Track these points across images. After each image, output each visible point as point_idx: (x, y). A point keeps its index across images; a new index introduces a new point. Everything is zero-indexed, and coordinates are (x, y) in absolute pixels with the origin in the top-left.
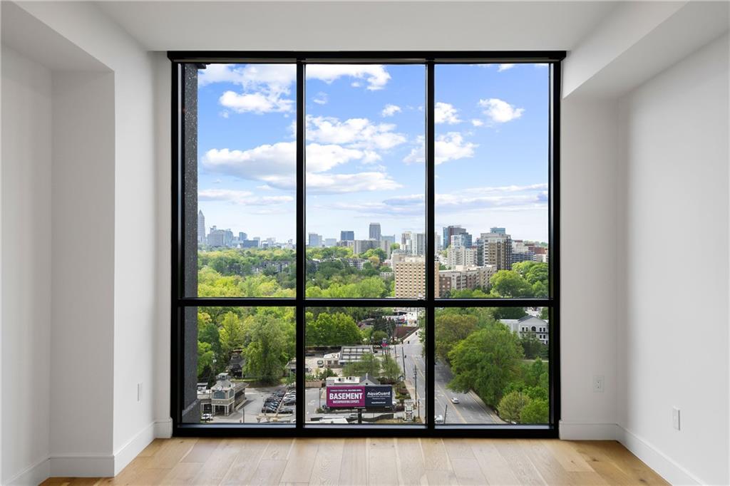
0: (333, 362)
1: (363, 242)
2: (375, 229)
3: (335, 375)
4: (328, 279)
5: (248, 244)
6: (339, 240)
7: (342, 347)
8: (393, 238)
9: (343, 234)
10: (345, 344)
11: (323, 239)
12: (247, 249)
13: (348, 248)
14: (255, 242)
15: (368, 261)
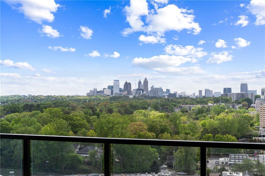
0: (225, 163)
1: (238, 94)
2: (244, 86)
3: (227, 171)
4: (218, 115)
5: (170, 95)
6: (222, 93)
7: (230, 155)
8: (256, 91)
9: (225, 89)
10: (232, 153)
11: (213, 93)
12: (171, 98)
13: (228, 98)
14: (175, 94)
15: (241, 105)
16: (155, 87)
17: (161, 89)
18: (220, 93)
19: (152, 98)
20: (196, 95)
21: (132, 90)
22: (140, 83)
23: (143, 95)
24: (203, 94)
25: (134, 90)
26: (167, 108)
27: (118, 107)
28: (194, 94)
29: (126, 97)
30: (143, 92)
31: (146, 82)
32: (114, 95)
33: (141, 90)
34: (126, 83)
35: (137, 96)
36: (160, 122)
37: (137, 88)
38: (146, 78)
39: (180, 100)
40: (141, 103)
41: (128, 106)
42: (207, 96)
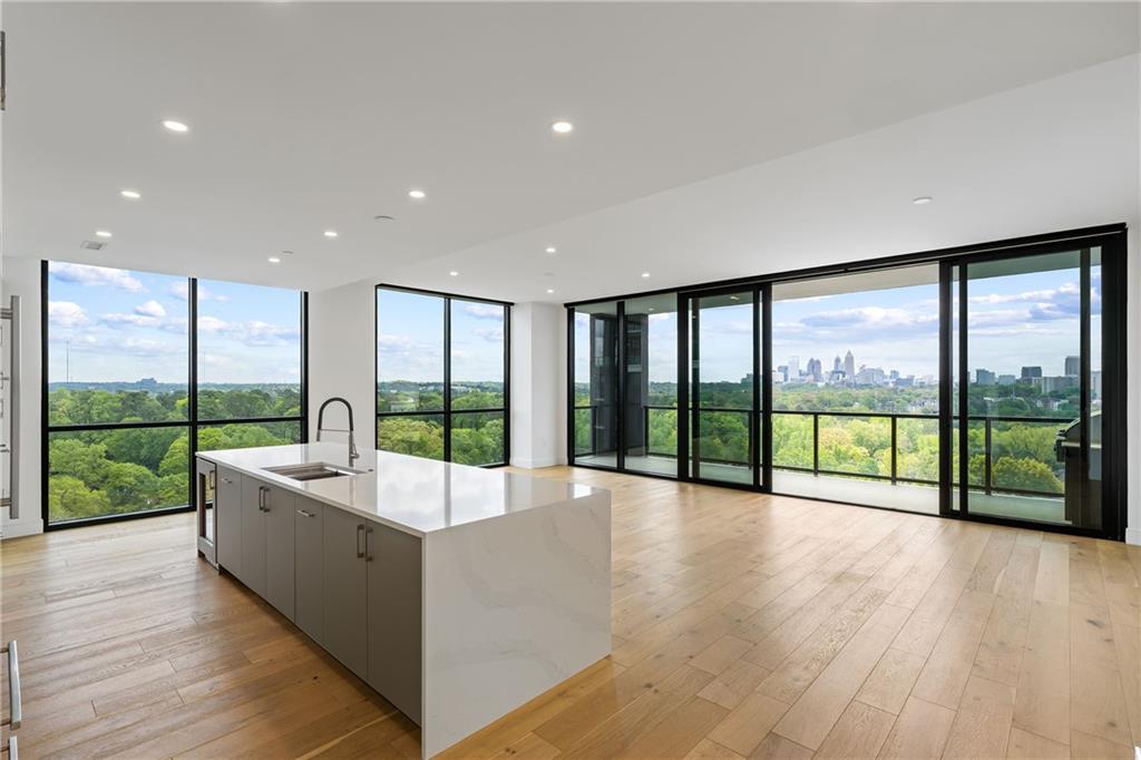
2: (1074, 363)
5: (899, 382)
6: (1019, 376)
9: (1025, 370)
11: (997, 376)
12: (900, 387)
13: (1033, 386)
14: (909, 380)
16: (867, 367)
17: (881, 372)
18: (1013, 377)
19: (862, 386)
21: (823, 372)
22: (838, 360)
23: (843, 382)
25: (826, 372)
26: (893, 405)
27: (797, 402)
29: (812, 385)
30: (844, 376)
31: (850, 359)
32: (789, 381)
33: (840, 372)
34: (812, 361)
35: (832, 383)
36: (877, 429)
37: (833, 369)
38: (849, 353)
39: (919, 391)
40: (840, 396)
41: (815, 401)
42: (981, 382)
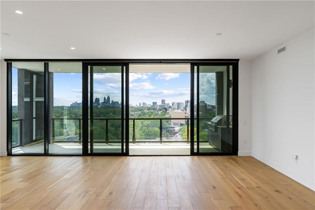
1: (160, 105)
2: (163, 101)
6: (152, 105)
8: (169, 104)
9: (153, 103)
11: (147, 104)
13: (155, 107)
15: (162, 111)
16: (114, 101)
17: (118, 102)
18: (151, 105)
19: (112, 107)
20: (138, 106)
22: (105, 98)
23: (106, 106)
24: (142, 105)
25: (101, 103)
28: (136, 105)
29: (97, 107)
30: (107, 104)
31: (109, 98)
33: (106, 103)
35: (103, 106)
37: (103, 101)
38: (108, 96)
40: (106, 111)
42: (144, 106)
